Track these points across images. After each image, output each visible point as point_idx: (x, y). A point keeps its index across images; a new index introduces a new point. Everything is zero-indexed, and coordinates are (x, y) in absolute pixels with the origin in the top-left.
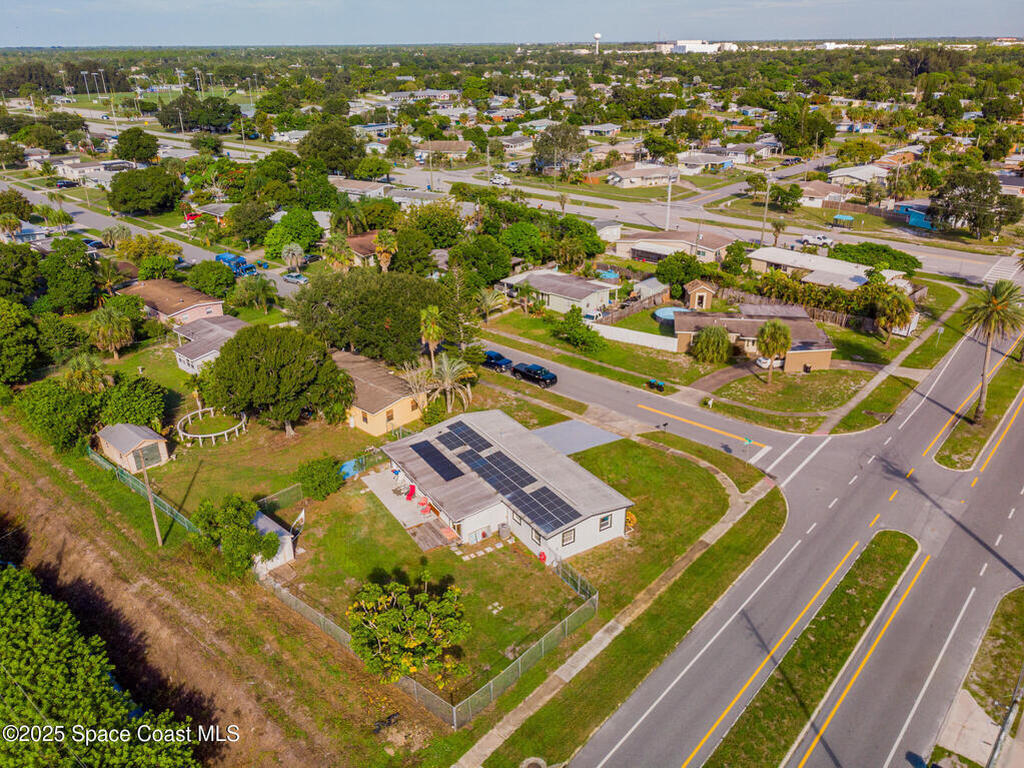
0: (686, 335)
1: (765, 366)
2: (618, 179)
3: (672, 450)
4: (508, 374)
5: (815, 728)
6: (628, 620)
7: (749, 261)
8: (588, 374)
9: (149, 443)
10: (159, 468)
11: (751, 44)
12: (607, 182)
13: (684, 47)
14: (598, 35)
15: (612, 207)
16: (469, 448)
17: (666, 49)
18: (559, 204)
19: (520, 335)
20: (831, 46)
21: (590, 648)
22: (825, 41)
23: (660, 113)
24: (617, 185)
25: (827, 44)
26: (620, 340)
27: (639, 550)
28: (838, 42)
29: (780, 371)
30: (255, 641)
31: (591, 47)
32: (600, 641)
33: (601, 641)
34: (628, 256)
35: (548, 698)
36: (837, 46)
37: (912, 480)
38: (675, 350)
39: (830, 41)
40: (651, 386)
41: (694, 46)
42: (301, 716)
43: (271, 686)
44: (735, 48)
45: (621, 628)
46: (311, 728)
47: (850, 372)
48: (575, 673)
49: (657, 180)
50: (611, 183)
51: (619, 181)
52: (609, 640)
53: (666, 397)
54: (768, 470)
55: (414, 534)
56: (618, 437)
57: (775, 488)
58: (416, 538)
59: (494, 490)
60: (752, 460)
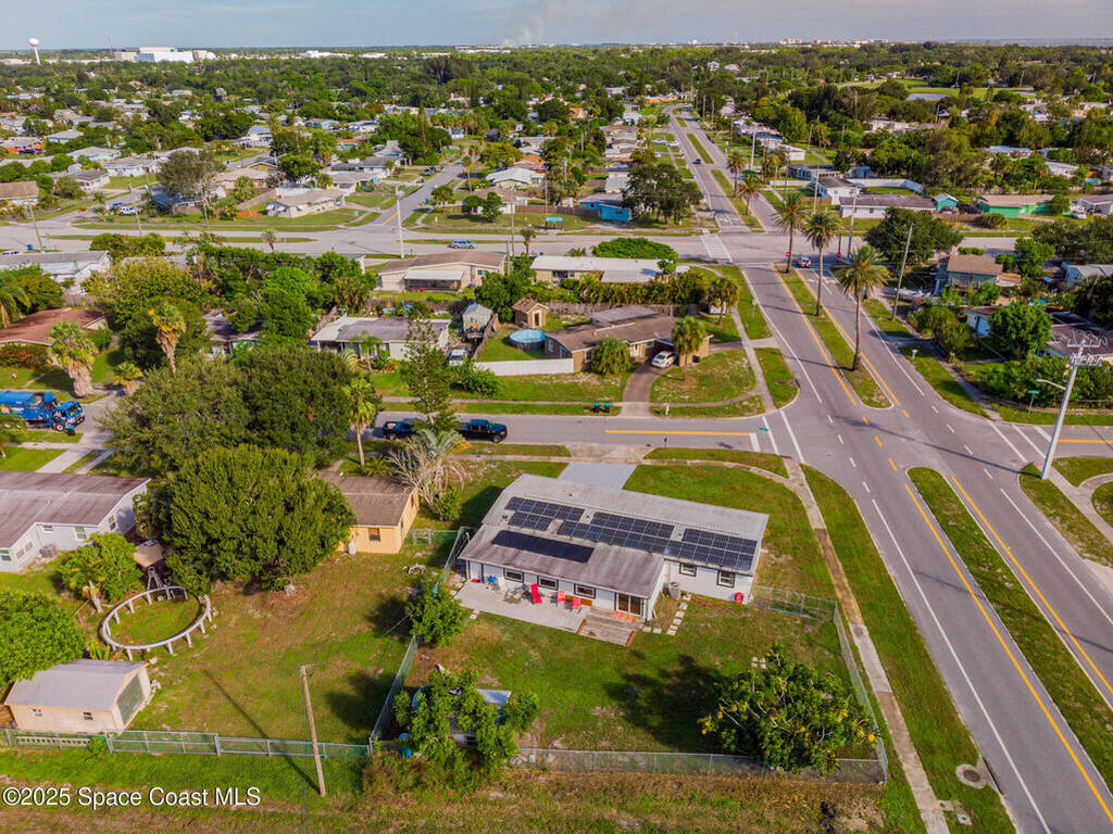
0: (581, 353)
1: (663, 366)
2: (282, 209)
3: (688, 462)
4: (458, 438)
5: (1062, 631)
6: (858, 618)
7: (533, 273)
8: (519, 416)
9: (127, 679)
10: (149, 709)
11: (228, 51)
12: (265, 213)
13: (152, 56)
14: (34, 41)
15: (309, 240)
16: (560, 521)
17: (130, 57)
18: (267, 244)
19: (392, 395)
20: (315, 54)
21: (868, 657)
22: (305, 50)
23: (237, 132)
24: (282, 215)
25: (310, 52)
26: (507, 374)
28: (321, 50)
29: (676, 367)
31: (29, 55)
32: (864, 644)
34: (400, 289)
35: (899, 714)
36: (321, 54)
37: (872, 425)
38: (572, 371)
39: (314, 49)
40: (596, 410)
41: (161, 54)
44: (211, 56)
45: (864, 628)
47: (725, 354)
48: (886, 682)
49: (324, 205)
50: (271, 214)
51: (285, 211)
52: (869, 642)
53: (618, 417)
54: (777, 453)
55: (591, 633)
56: (631, 466)
57: (801, 466)
58: (599, 637)
59: (642, 553)
60: (757, 449)
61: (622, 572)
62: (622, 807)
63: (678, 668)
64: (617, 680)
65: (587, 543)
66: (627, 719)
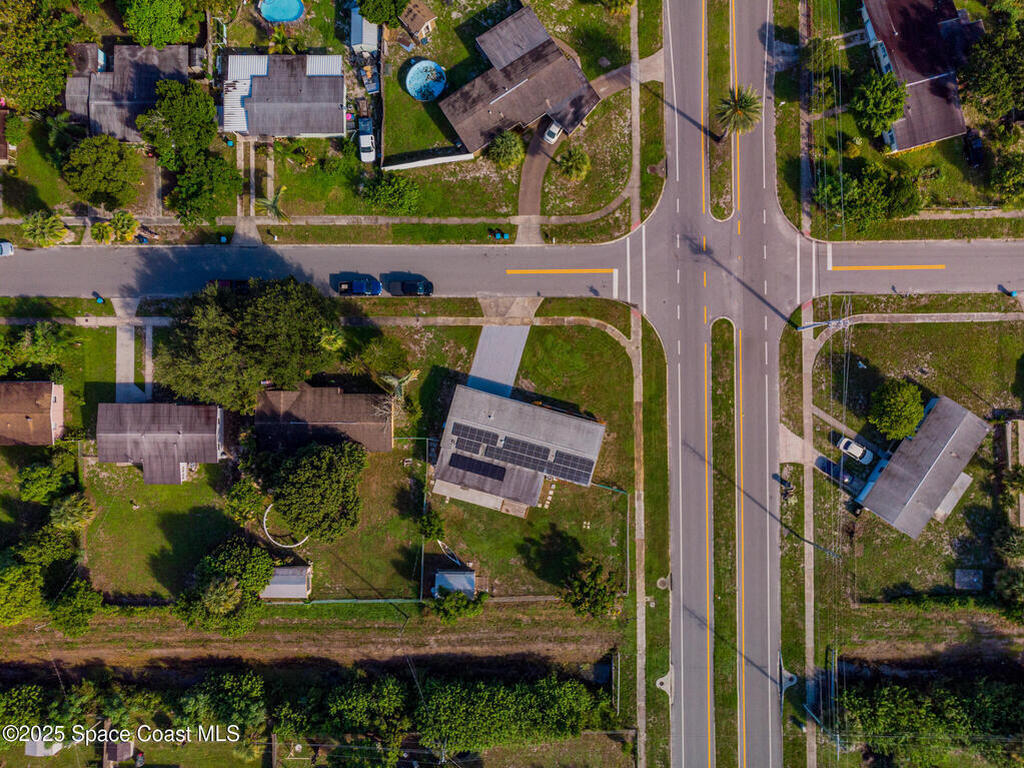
3: (566, 319)
5: (739, 488)
6: (641, 486)
16: (485, 445)
27: (614, 435)
30: (517, 622)
33: (640, 506)
35: (644, 552)
37: (708, 252)
42: (571, 633)
43: (548, 633)
45: (642, 493)
46: (580, 633)
48: (643, 531)
52: (643, 504)
53: (516, 245)
54: (629, 301)
55: (507, 511)
56: (526, 327)
57: (642, 318)
58: (511, 513)
59: (533, 471)
60: (615, 296)
61: (522, 488)
62: (524, 613)
63: (549, 532)
64: (521, 542)
65: (502, 464)
66: (525, 565)
